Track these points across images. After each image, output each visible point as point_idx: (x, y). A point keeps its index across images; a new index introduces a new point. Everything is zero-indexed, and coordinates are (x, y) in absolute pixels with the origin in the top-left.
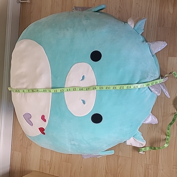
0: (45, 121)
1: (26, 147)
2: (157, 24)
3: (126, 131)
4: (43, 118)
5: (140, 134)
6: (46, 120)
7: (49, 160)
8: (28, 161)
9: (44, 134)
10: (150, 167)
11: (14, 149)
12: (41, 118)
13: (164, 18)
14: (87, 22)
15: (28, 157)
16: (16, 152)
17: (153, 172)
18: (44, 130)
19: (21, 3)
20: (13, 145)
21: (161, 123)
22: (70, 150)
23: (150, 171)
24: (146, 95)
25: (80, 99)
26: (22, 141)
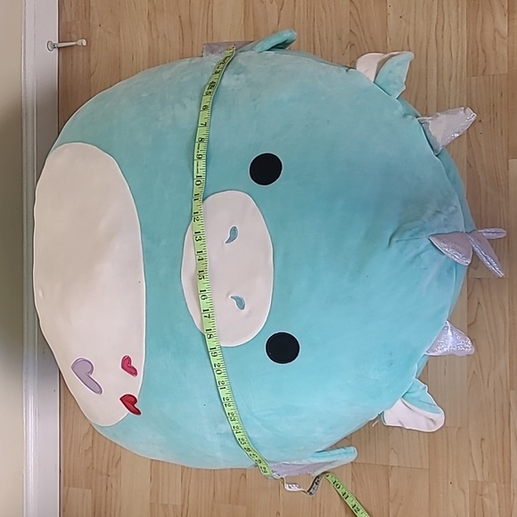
0: (134, 372)
1: (104, 471)
2: (465, 70)
3: (377, 380)
4: (127, 365)
5: (421, 387)
6: (135, 370)
7: (179, 503)
8: (113, 513)
9: (137, 412)
10: (486, 491)
11: (67, 482)
12: (123, 367)
13: (484, 51)
14: (238, 79)
15: (113, 501)
16: (75, 489)
17: (497, 503)
18: (136, 401)
19: (59, 48)
20: (64, 471)
21: (508, 354)
22: (219, 454)
23: (487, 500)
24: (422, 267)
25: (228, 295)
26: (90, 454)
